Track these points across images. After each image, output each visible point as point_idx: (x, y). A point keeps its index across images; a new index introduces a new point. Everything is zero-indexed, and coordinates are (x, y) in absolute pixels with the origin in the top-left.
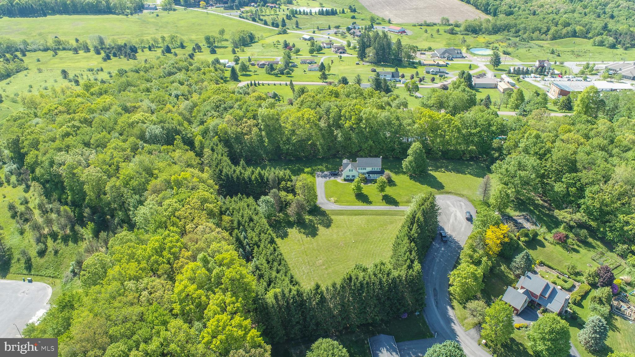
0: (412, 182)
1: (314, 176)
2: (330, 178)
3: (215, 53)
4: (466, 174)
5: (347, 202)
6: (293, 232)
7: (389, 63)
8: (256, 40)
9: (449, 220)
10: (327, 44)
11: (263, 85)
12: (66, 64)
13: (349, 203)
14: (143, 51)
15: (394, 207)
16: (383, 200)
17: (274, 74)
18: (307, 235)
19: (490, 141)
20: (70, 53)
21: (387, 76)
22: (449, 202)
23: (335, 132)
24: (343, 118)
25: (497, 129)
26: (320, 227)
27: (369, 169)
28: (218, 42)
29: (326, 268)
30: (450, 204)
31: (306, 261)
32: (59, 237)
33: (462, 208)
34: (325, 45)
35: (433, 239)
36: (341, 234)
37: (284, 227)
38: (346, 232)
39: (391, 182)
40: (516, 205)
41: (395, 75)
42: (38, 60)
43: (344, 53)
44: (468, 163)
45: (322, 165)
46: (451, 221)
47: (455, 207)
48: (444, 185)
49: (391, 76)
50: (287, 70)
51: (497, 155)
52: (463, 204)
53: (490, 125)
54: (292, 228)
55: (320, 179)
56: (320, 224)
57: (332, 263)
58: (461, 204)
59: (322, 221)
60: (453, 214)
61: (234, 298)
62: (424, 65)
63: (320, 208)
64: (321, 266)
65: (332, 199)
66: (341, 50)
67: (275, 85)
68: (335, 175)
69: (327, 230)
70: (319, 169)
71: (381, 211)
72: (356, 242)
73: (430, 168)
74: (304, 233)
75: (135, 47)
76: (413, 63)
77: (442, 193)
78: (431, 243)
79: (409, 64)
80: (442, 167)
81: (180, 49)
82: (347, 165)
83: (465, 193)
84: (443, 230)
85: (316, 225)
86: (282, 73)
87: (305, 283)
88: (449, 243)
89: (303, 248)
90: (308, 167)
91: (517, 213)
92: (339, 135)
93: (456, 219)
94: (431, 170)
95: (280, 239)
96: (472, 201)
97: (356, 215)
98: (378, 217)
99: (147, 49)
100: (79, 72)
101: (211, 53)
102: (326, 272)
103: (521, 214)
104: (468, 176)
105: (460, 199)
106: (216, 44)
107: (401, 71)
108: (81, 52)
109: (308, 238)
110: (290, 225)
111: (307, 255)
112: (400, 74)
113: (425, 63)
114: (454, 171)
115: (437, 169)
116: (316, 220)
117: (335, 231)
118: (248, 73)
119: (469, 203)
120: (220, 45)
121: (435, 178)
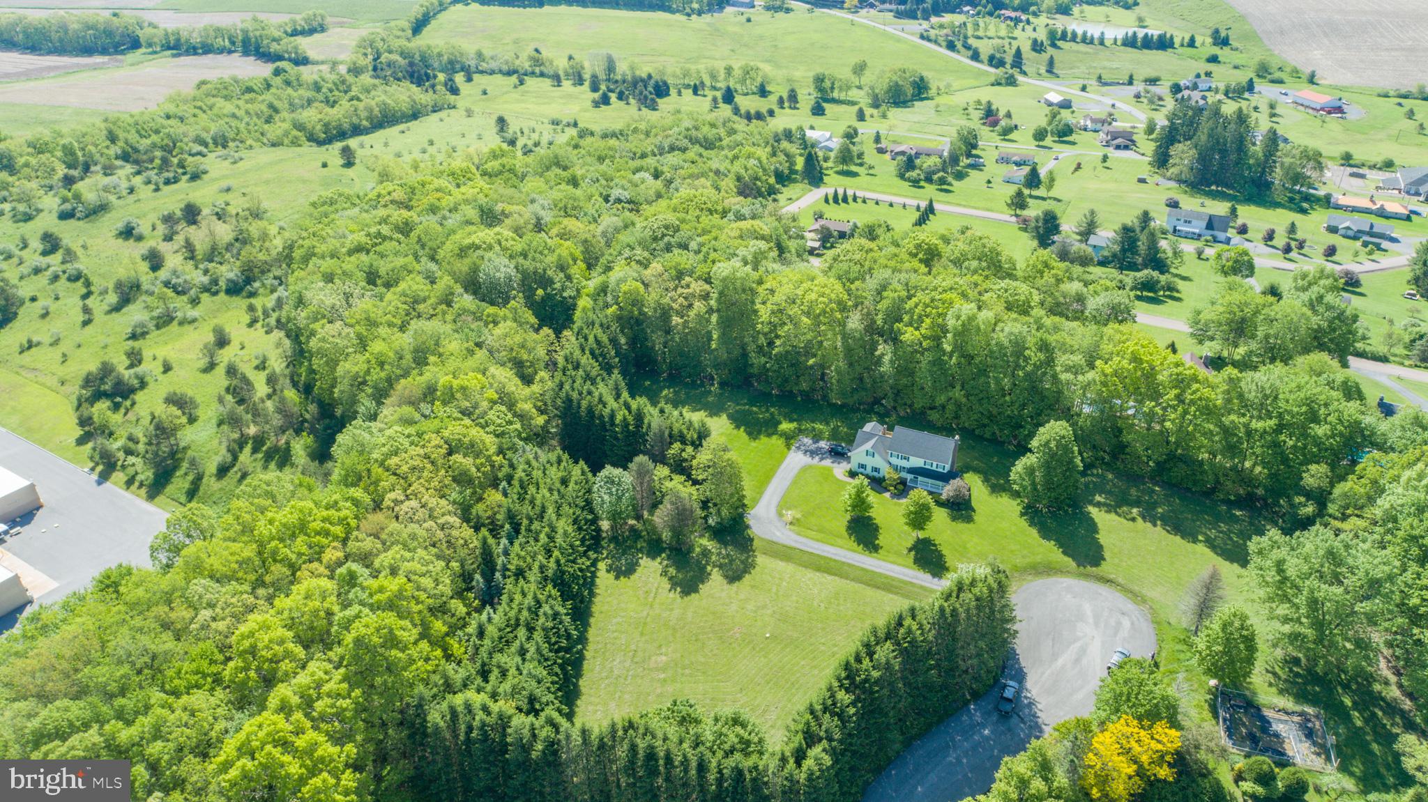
0: (1023, 523)
1: (788, 447)
2: (822, 459)
3: (823, 114)
4: (1195, 541)
5: (821, 530)
6: (651, 570)
7: (1233, 188)
8: (932, 92)
9: (1055, 656)
10: (1094, 121)
11: (864, 202)
12: (523, 105)
13: (820, 536)
14: (680, 94)
15: (928, 576)
16: (910, 550)
17: (909, 180)
18: (674, 583)
19: (1301, 464)
20: (547, 83)
21: (1194, 222)
22: (1088, 608)
23: (881, 348)
24: (906, 318)
25: (1333, 436)
26: (716, 576)
27: (916, 462)
28: (841, 89)
29: (665, 680)
30: (1089, 613)
31: (633, 647)
32: (264, 448)
33: (1115, 634)
34: (1089, 123)
35: (976, 696)
36: (750, 606)
37: (640, 550)
38: (764, 607)
39: (960, 508)
40: (1297, 675)
41: (1216, 225)
42: (485, 93)
43: (1126, 147)
44: (1229, 509)
45: (827, 424)
46: (1060, 662)
47: (1097, 625)
48: (1107, 554)
49: (1204, 224)
50: (941, 174)
51: (1310, 509)
52: (1126, 623)
53: (1314, 418)
54: (654, 558)
55: (800, 455)
56: (721, 567)
57: (687, 671)
58: (1119, 624)
59: (731, 561)
60: (1078, 644)
61: (345, 685)
62: (1338, 207)
63: (748, 527)
64: (657, 669)
65: (789, 515)
66: (1119, 141)
67: (891, 205)
68: (838, 454)
69: (726, 587)
70: (814, 429)
71: (887, 577)
72: (774, 637)
73: (1098, 498)
74: (671, 579)
75: (665, 83)
76: (1307, 198)
77: (1087, 576)
78: (967, 703)
79: (1291, 200)
80: (1137, 503)
81: (757, 97)
82: (870, 436)
83: (1152, 593)
84: (1020, 676)
85: (709, 568)
86: (929, 180)
87: (597, 700)
88: (1015, 720)
89: (645, 613)
90: (791, 421)
91: (1288, 703)
92: (887, 359)
93: (1077, 661)
94: (1098, 505)
95: (612, 576)
96: (1158, 623)
97: (818, 569)
98: (870, 592)
99: (690, 91)
100: (533, 124)
101: (814, 114)
102: (659, 691)
103: (1298, 708)
104: (1201, 549)
105: (1129, 606)
106: (835, 95)
107: (1248, 214)
108: (567, 84)
109: (672, 595)
110: (655, 548)
111: (642, 634)
112: (1240, 222)
113: (1343, 201)
114: (1165, 523)
115: (1118, 503)
116: (719, 554)
117: (742, 596)
118: (854, 168)
119: (1146, 628)
120: (843, 96)
121: (1093, 527)
